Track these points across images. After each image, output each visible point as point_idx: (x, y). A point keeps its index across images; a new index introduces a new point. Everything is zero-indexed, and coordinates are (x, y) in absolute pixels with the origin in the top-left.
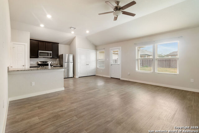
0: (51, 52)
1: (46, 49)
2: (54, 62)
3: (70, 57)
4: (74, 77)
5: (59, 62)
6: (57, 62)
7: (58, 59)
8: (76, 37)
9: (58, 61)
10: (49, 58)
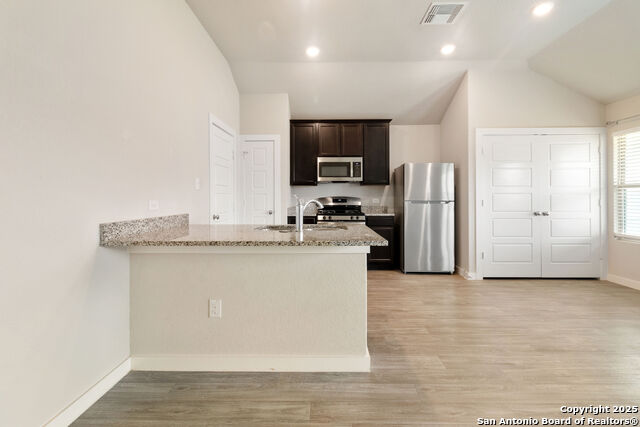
0: (360, 160)
1: (341, 152)
2: (375, 201)
3: (444, 177)
4: (456, 272)
5: (391, 199)
6: (384, 198)
7: (387, 187)
8: (470, 77)
9: (388, 195)
10: (353, 182)
